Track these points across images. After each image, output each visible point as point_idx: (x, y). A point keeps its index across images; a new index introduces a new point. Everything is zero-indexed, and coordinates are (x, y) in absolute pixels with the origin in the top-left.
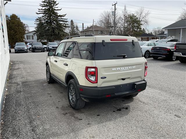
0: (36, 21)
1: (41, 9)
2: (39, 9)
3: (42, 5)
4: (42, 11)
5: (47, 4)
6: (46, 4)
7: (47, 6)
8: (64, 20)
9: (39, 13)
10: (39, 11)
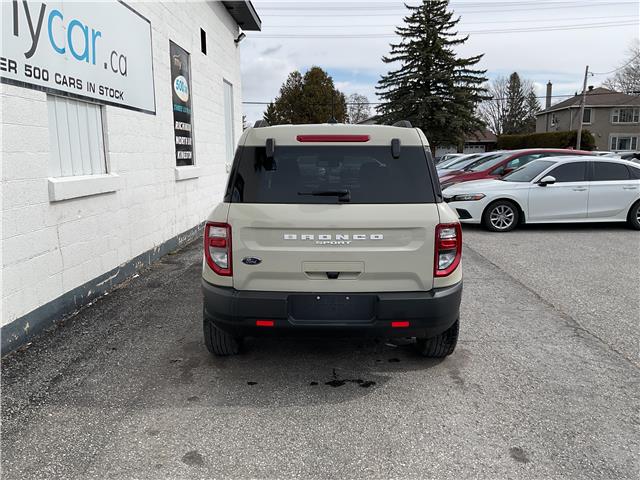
0: (379, 85)
1: (401, 45)
2: (394, 46)
3: (403, 32)
4: (403, 52)
5: (419, 27)
6: (417, 25)
7: (419, 31)
8: (472, 75)
9: (390, 57)
10: (392, 53)
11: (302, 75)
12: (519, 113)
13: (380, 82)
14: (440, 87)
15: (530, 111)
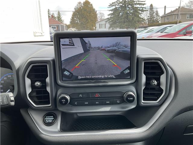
8: (141, 2)
11: (82, 3)
12: (153, 17)
13: (109, 6)
14: (129, 7)
15: (156, 17)
